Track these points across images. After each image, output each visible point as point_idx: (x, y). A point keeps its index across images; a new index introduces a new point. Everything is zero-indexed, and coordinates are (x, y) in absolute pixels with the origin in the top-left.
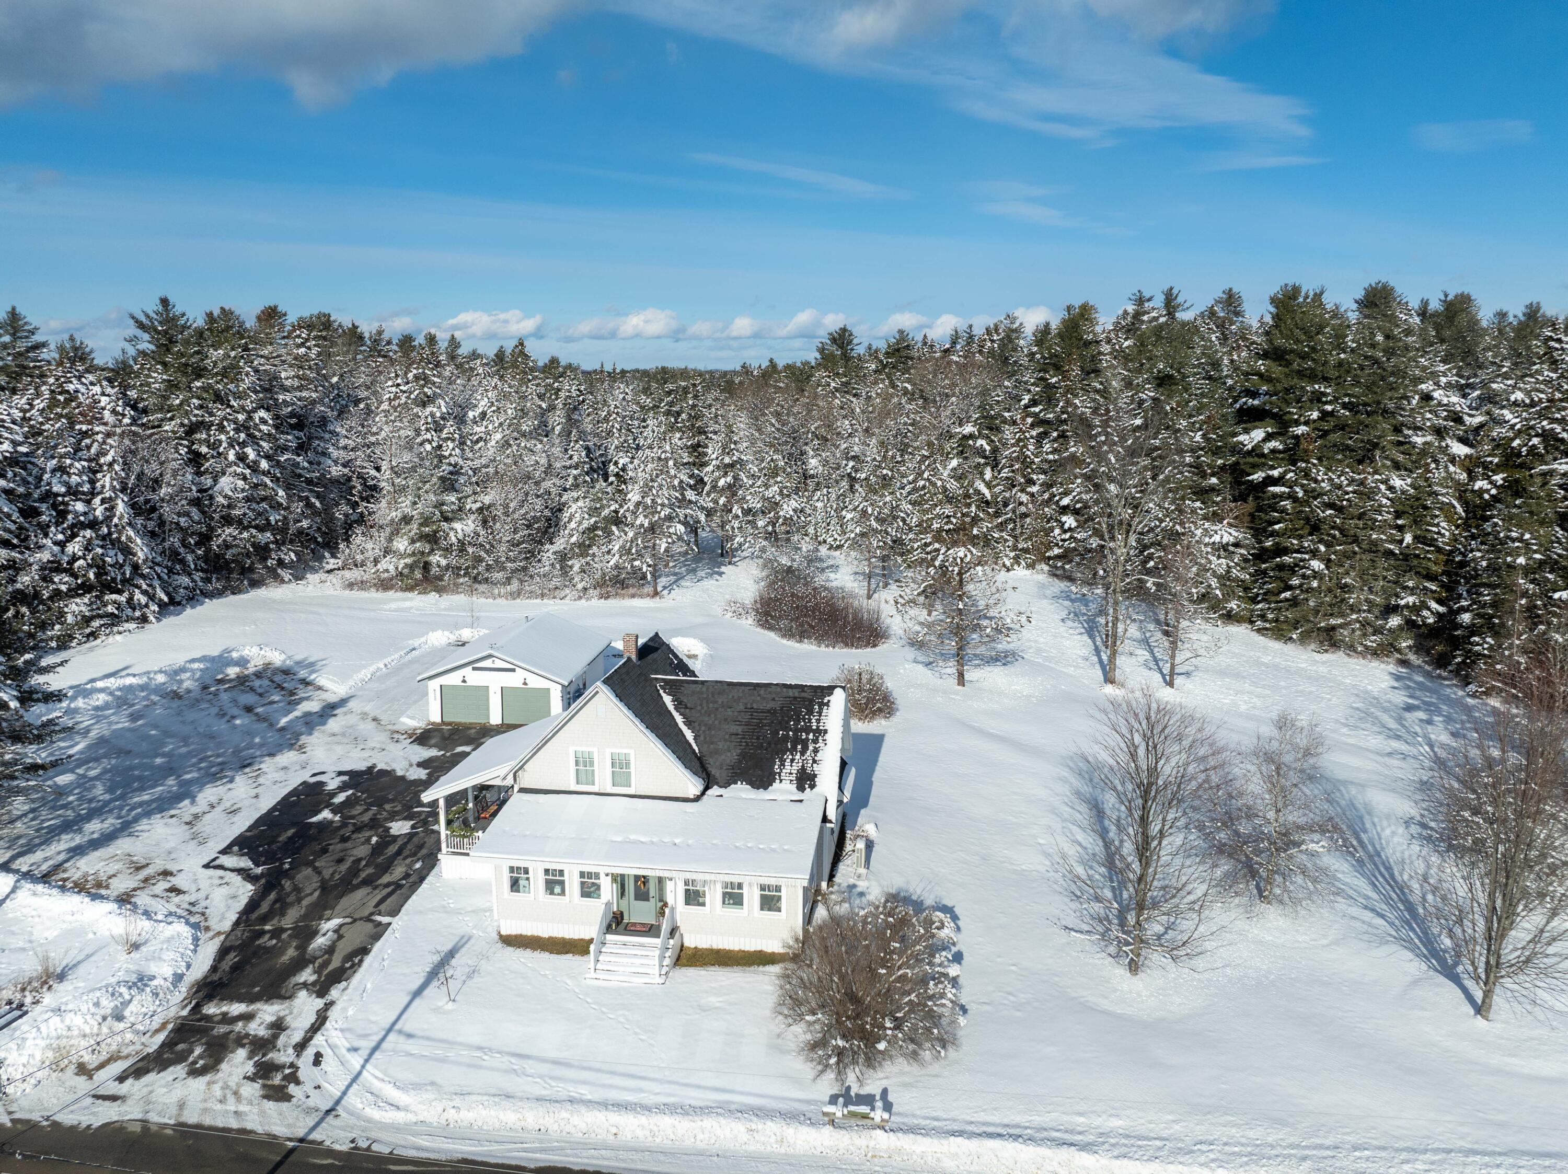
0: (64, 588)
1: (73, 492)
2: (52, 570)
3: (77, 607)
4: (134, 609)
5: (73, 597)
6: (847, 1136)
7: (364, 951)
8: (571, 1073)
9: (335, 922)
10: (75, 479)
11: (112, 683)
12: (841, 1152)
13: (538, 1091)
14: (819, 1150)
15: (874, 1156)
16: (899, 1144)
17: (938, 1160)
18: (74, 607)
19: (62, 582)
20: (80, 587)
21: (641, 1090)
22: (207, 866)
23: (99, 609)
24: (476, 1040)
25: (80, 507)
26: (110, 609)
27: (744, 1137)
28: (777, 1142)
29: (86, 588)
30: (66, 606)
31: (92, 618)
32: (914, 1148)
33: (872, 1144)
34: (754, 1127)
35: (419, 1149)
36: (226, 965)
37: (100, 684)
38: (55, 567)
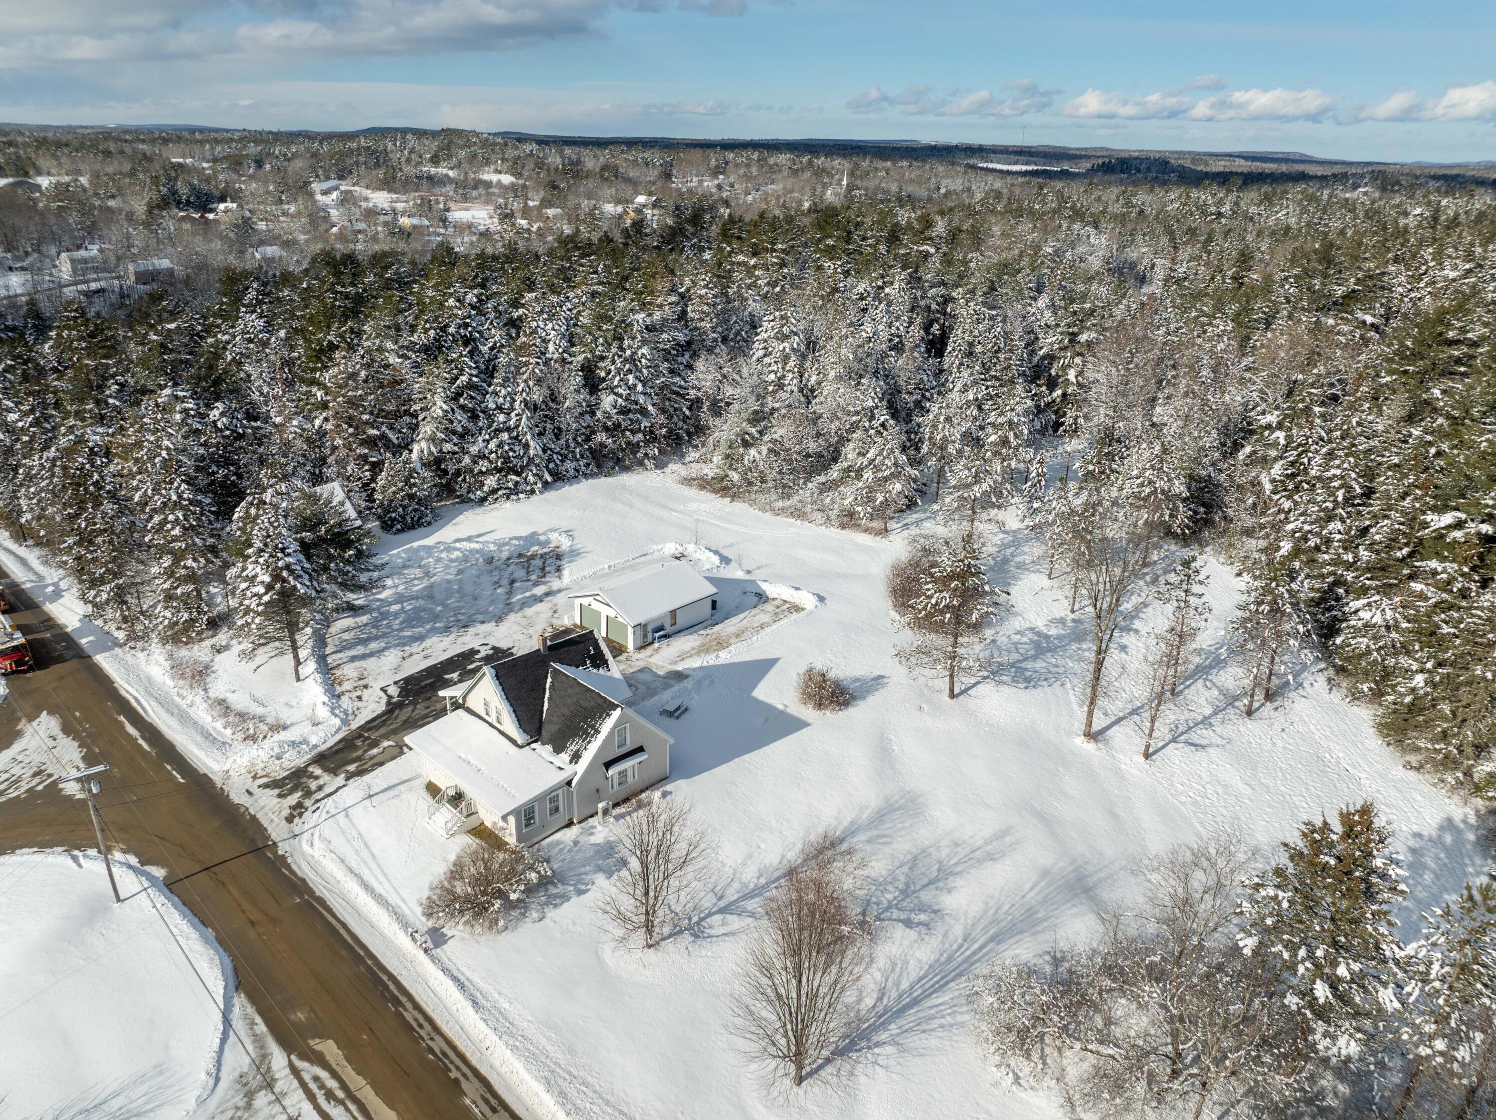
1: (500, 408)
2: (479, 458)
5: (489, 475)
7: (381, 764)
8: (372, 864)
9: (391, 743)
10: (501, 400)
11: (465, 545)
13: (354, 865)
15: (414, 960)
16: (424, 961)
17: (431, 977)
18: (489, 481)
20: (494, 469)
21: (381, 883)
22: (382, 689)
23: (503, 484)
24: (362, 830)
25: (501, 418)
27: (386, 925)
30: (485, 480)
31: (498, 489)
32: (427, 967)
34: (392, 922)
35: (299, 867)
36: (337, 747)
37: (458, 545)
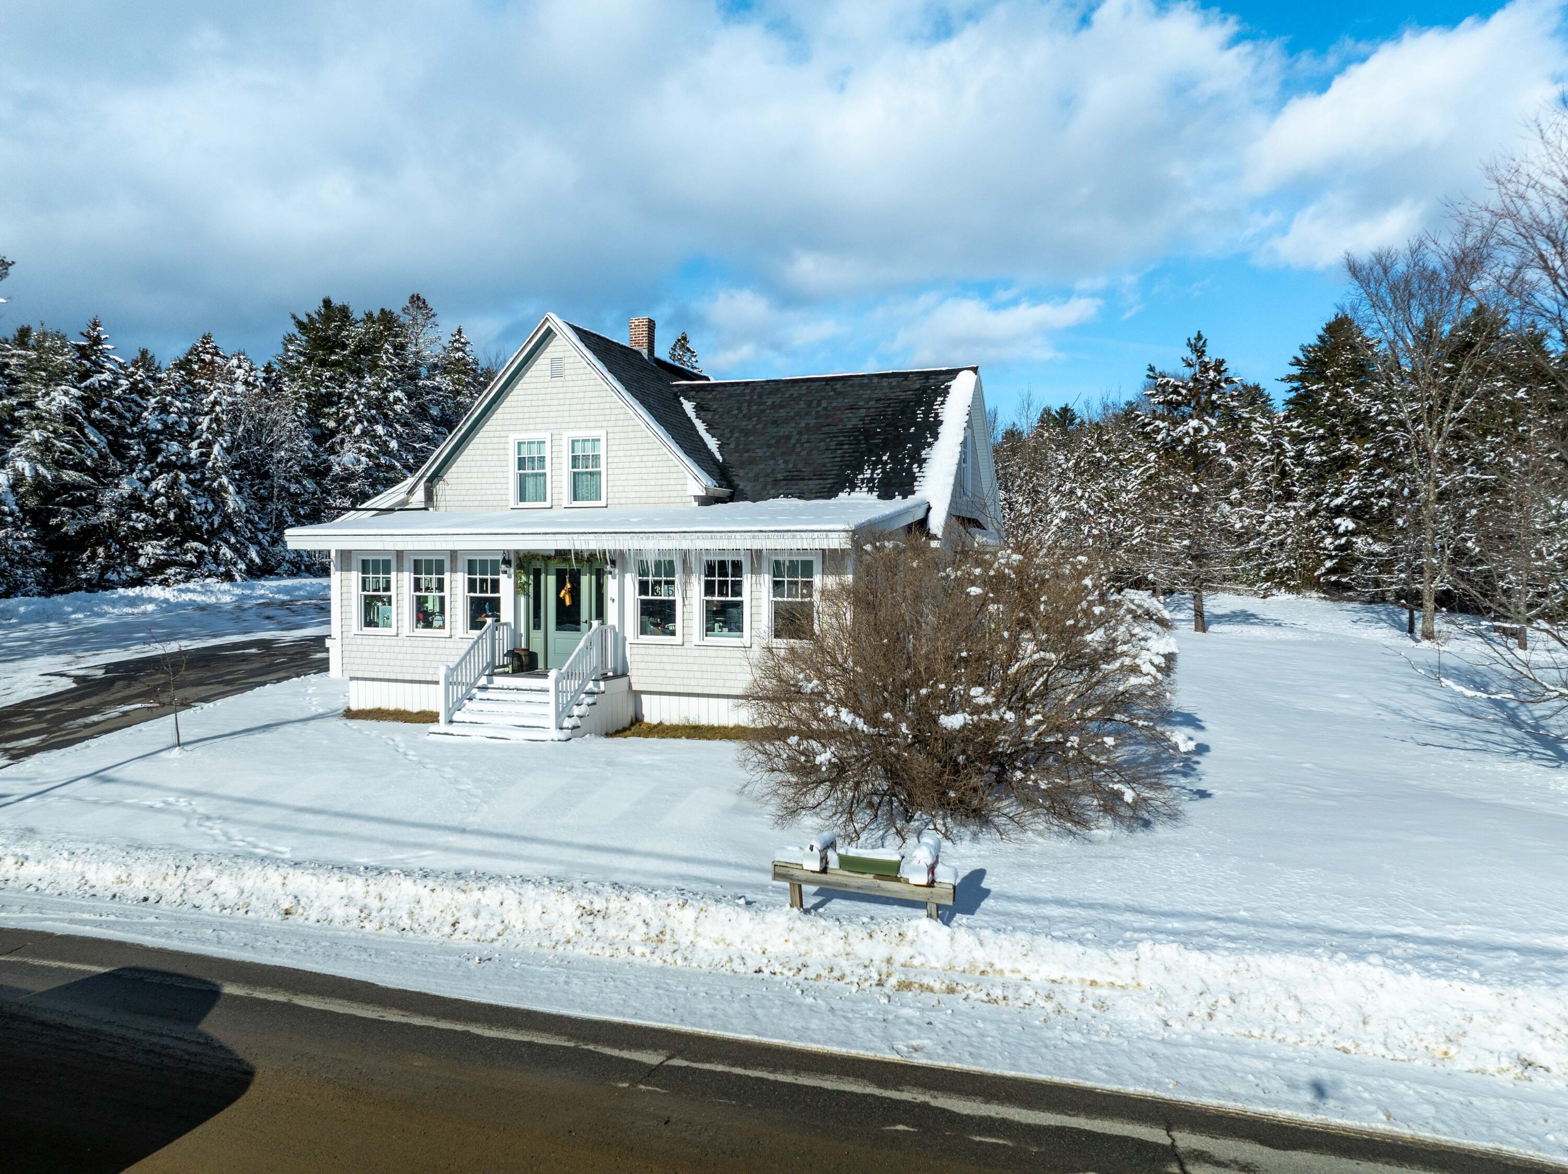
0: (140, 526)
1: (170, 431)
2: (131, 507)
3: (151, 550)
4: (219, 565)
5: (151, 539)
6: (837, 932)
12: (811, 973)
14: (752, 965)
15: (905, 986)
16: (981, 956)
17: (1102, 1005)
18: (149, 549)
19: (139, 521)
20: (159, 527)
22: (46, 675)
23: (177, 555)
25: (174, 447)
26: (190, 557)
28: (646, 940)
29: (163, 530)
30: (142, 547)
31: (167, 564)
32: (1026, 968)
33: (902, 954)
34: (599, 904)
38: (135, 502)
